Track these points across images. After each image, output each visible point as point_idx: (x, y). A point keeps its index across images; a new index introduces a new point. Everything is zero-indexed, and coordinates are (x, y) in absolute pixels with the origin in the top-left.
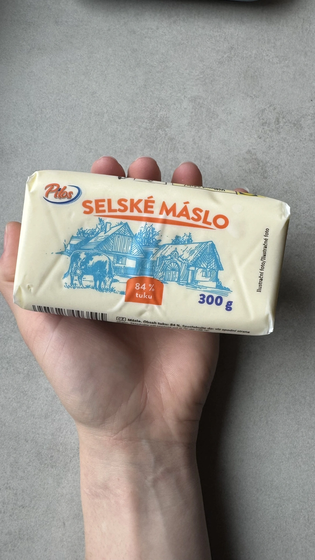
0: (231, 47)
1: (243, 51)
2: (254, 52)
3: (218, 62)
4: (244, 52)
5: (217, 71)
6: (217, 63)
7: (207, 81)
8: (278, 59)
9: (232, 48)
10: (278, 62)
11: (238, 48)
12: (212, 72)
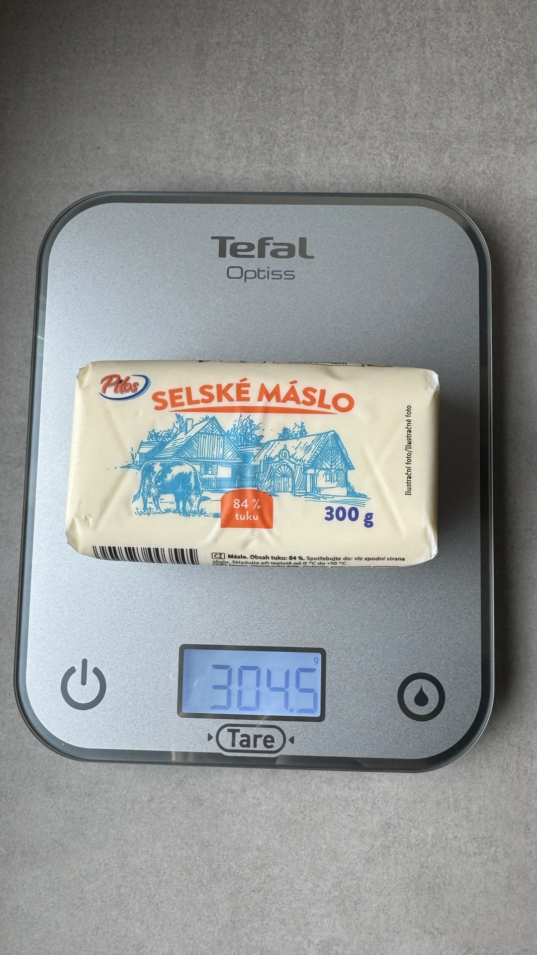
0: (386, 823)
1: (410, 831)
2: (431, 831)
3: (365, 860)
4: (411, 834)
5: (364, 880)
6: (363, 862)
7: (348, 903)
8: (475, 845)
9: (388, 825)
10: (476, 851)
11: (399, 824)
12: (355, 882)
